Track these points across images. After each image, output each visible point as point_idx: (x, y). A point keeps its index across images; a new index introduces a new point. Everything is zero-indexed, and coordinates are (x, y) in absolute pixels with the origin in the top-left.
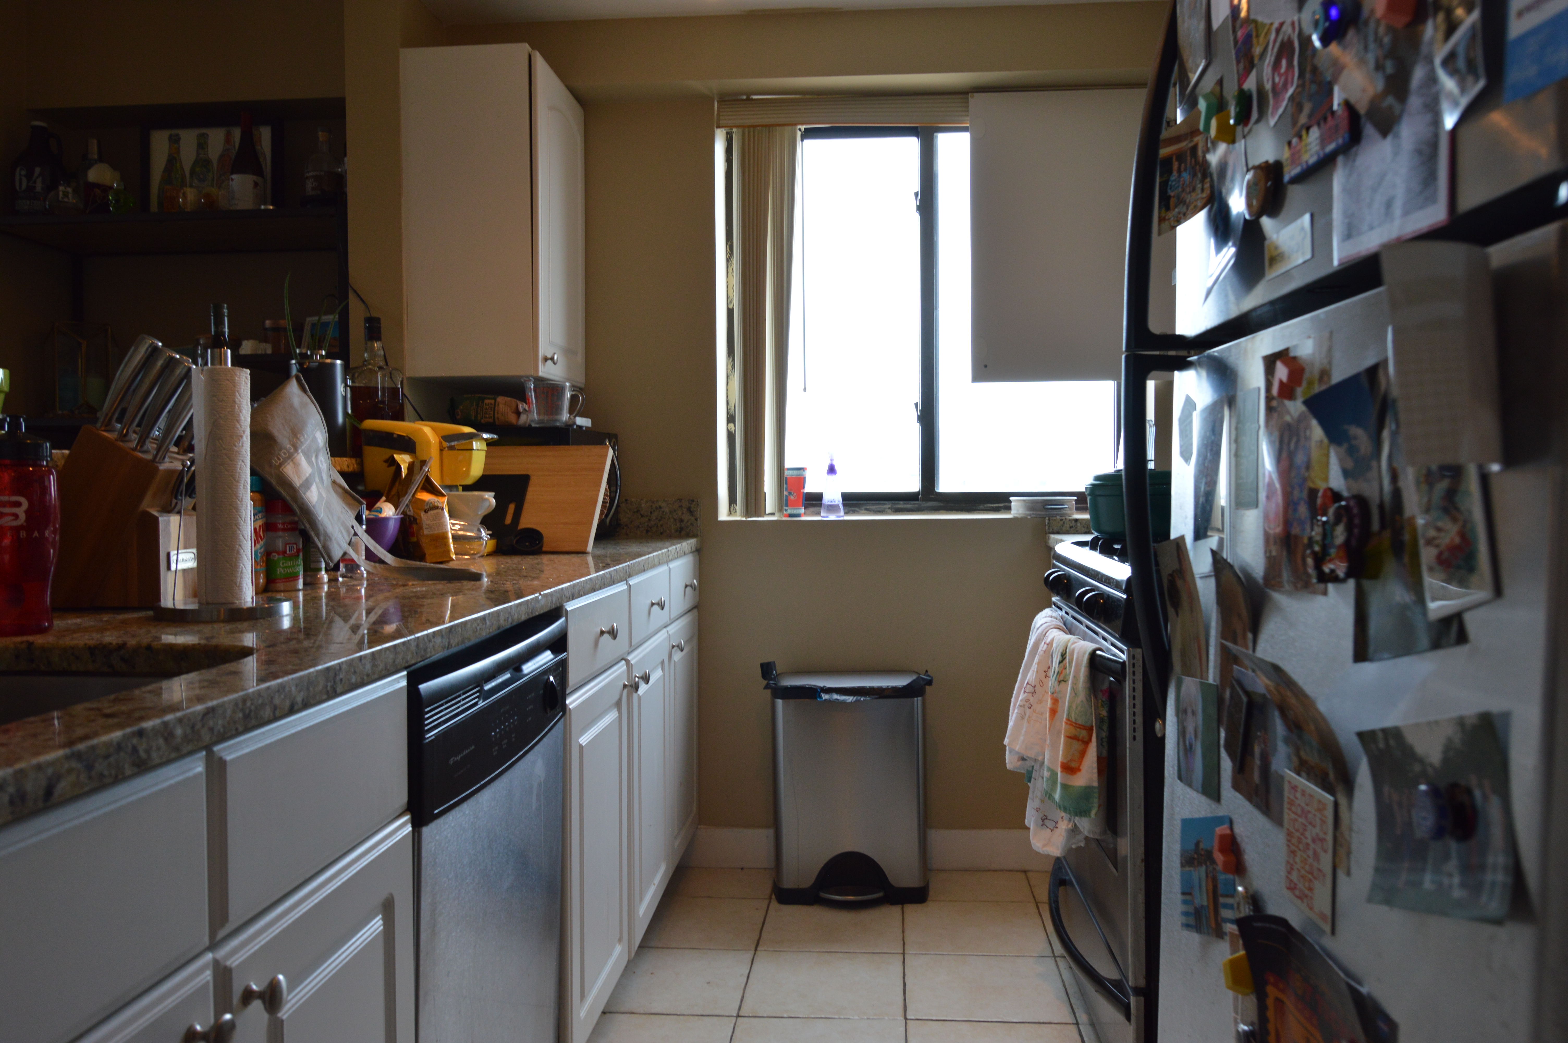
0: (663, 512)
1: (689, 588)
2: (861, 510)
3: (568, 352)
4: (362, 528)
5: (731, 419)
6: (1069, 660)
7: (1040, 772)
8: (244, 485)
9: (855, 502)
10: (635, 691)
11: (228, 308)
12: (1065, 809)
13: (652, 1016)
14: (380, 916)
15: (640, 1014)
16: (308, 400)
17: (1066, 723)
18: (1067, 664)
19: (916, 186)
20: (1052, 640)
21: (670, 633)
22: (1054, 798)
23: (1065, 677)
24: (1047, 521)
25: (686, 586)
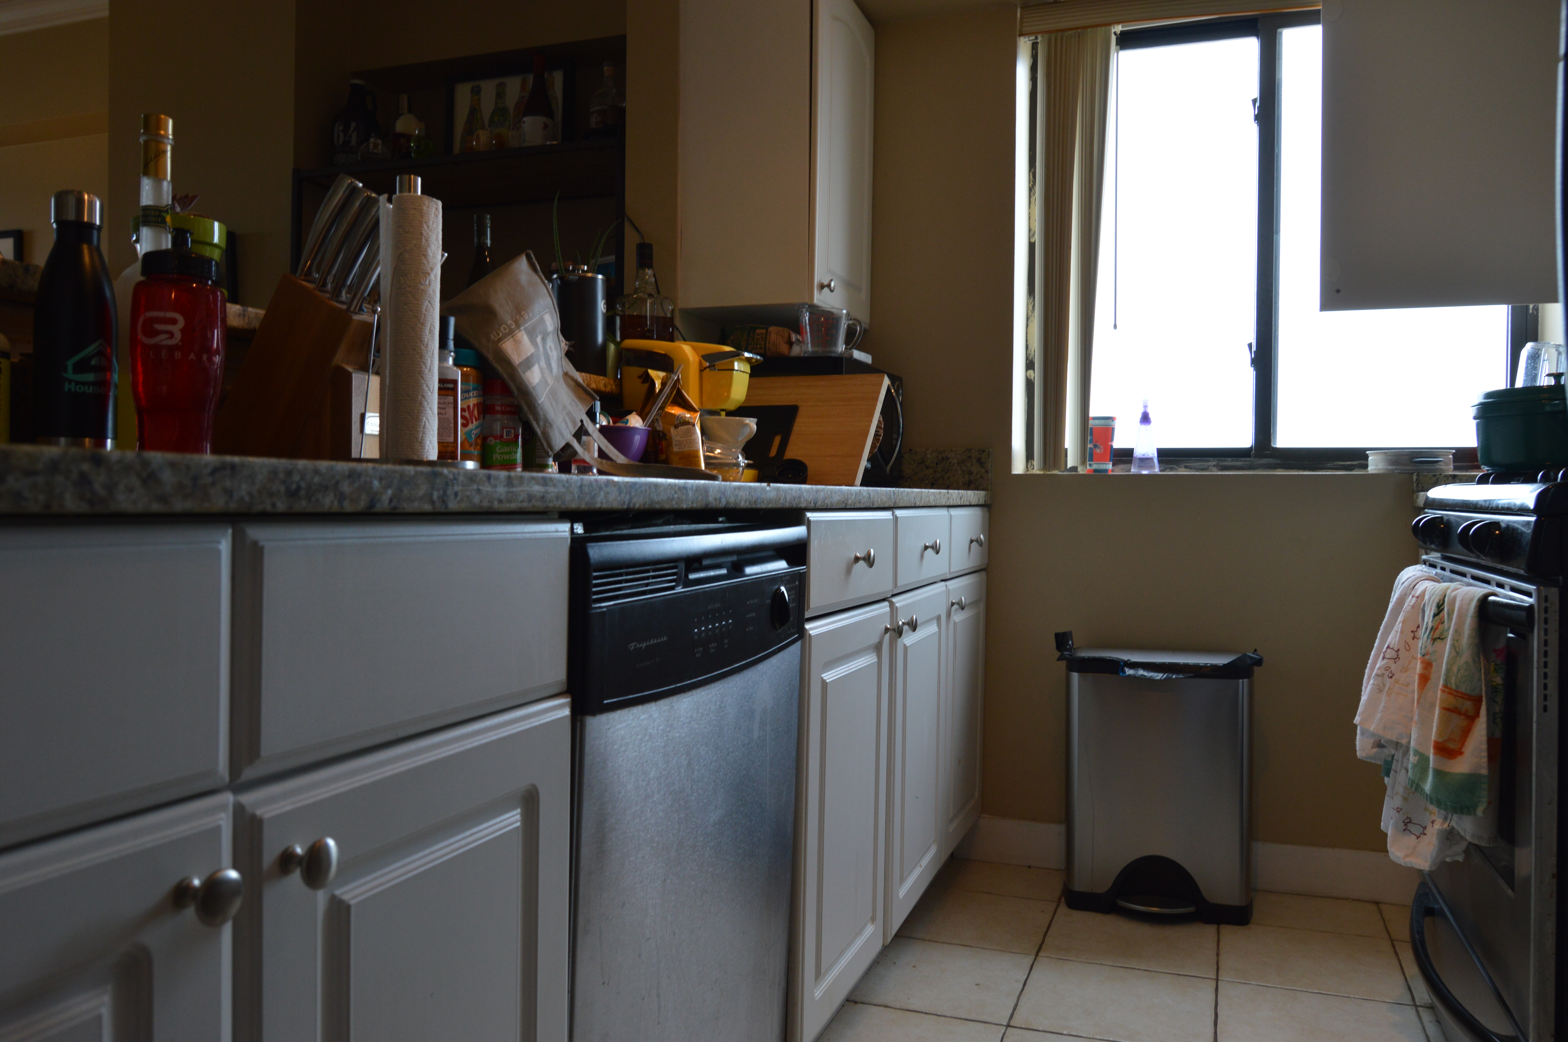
0: (950, 463)
1: (974, 544)
2: (1181, 467)
3: (850, 285)
4: (595, 427)
5: (1030, 365)
6: (1448, 610)
7: (1403, 762)
8: (430, 329)
9: (1173, 458)
10: (897, 635)
11: (491, 219)
12: (1439, 804)
13: (909, 1013)
14: (519, 810)
15: (895, 1009)
16: (539, 281)
17: (1443, 691)
18: (1446, 616)
19: (1254, 92)
20: (1424, 592)
21: (950, 588)
22: (1422, 790)
23: (1442, 634)
24: (1415, 477)
25: (972, 541)
